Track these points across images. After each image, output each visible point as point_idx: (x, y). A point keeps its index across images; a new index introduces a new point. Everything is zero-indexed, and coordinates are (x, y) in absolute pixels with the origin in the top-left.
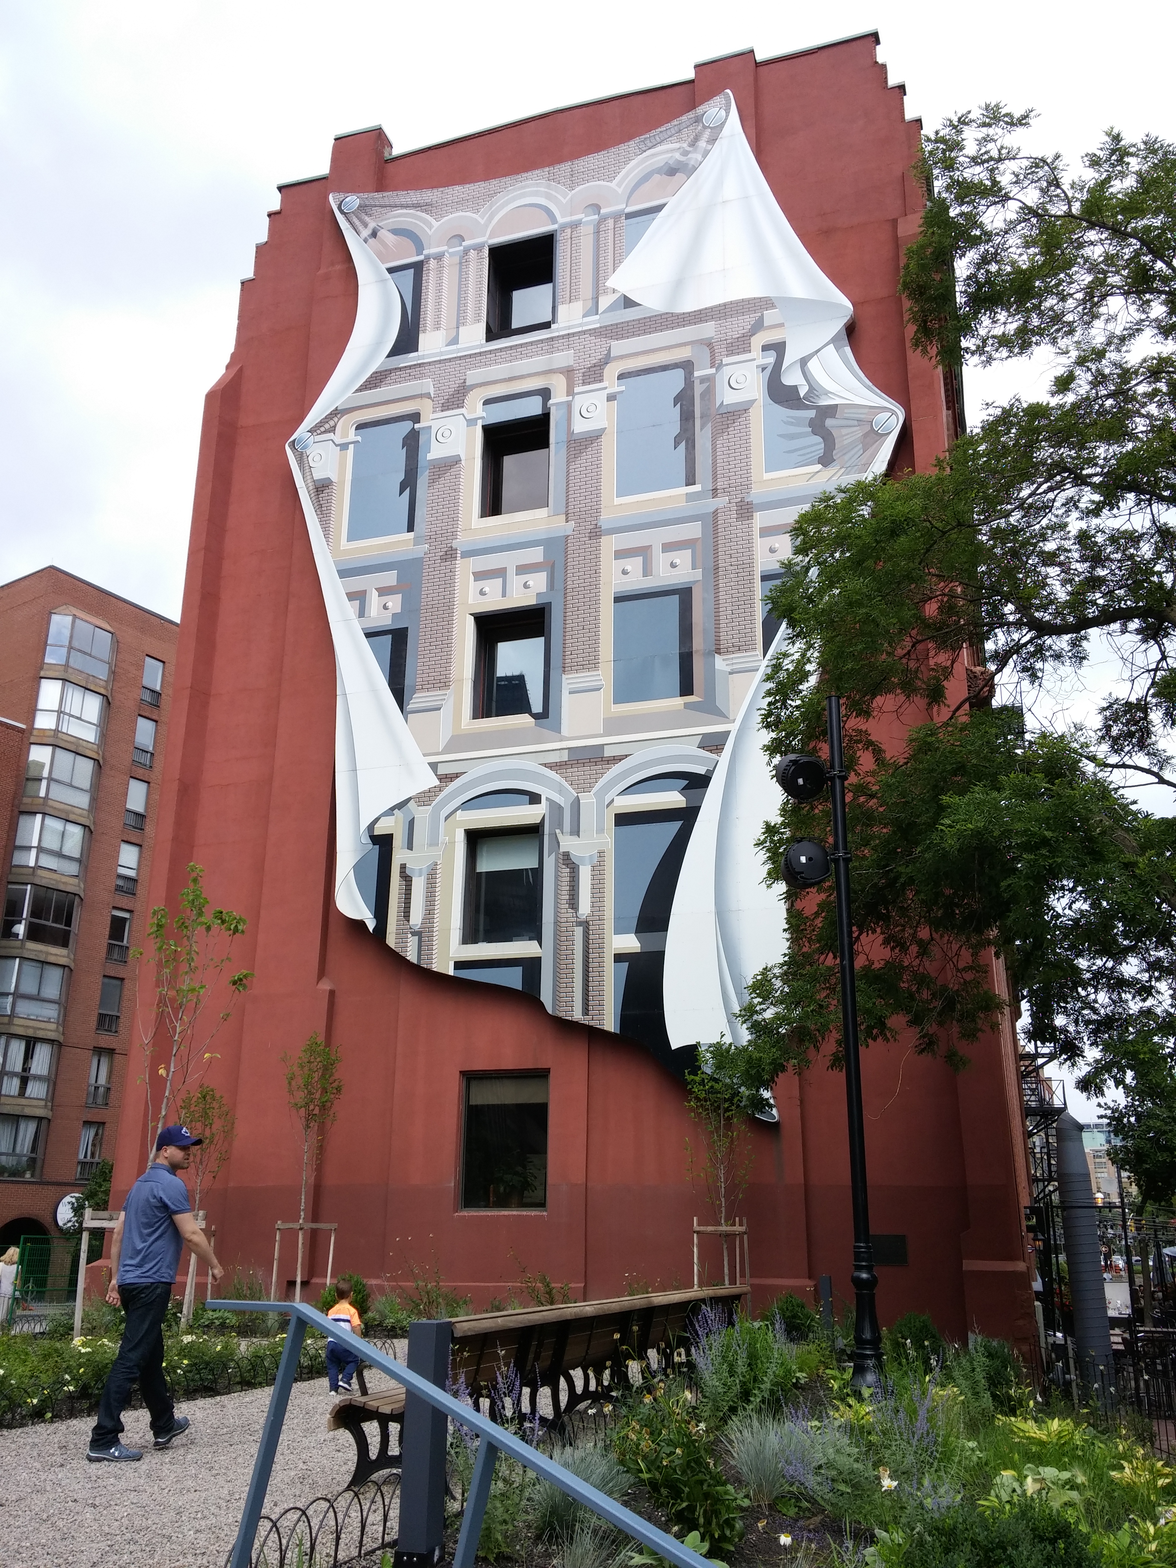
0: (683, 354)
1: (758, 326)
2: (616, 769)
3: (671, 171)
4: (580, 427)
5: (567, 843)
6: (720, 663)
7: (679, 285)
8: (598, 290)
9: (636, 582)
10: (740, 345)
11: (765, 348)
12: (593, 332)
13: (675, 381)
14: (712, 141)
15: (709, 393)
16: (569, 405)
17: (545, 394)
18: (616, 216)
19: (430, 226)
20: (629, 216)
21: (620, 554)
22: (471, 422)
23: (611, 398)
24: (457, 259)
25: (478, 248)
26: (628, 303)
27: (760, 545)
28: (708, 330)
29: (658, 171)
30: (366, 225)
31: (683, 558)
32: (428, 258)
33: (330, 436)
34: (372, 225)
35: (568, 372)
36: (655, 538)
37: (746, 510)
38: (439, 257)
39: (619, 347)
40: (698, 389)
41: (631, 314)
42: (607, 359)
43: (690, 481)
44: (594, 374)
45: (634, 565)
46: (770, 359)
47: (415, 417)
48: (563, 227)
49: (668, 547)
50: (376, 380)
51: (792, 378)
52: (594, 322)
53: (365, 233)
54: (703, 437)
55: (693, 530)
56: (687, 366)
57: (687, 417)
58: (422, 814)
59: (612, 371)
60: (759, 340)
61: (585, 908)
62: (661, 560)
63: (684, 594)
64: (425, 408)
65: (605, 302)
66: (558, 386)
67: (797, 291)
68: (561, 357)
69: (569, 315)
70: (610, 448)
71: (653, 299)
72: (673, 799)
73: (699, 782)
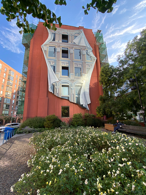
0: (80, 49)
1: (86, 49)
2: (75, 82)
4: (71, 52)
5: (71, 87)
6: (83, 74)
7: (79, 43)
10: (84, 49)
14: (81, 33)
15: (82, 52)
16: (70, 50)
17: (68, 48)
20: (75, 36)
22: (61, 49)
23: (74, 51)
25: (61, 34)
26: (75, 43)
29: (77, 33)
31: (80, 65)
33: (46, 46)
35: (70, 47)
36: (78, 63)
38: (57, 33)
43: (81, 59)
44: (72, 48)
45: (76, 65)
46: (87, 51)
47: (55, 47)
48: (69, 35)
50: (51, 42)
52: (72, 44)
54: (81, 56)
55: (81, 63)
58: (57, 83)
59: (74, 48)
61: (73, 93)
62: (78, 65)
63: (81, 68)
65: (73, 42)
66: (69, 48)
67: (88, 46)
68: (69, 46)
69: (70, 42)
70: (74, 55)
71: (77, 44)
72: (80, 85)
73: (82, 84)
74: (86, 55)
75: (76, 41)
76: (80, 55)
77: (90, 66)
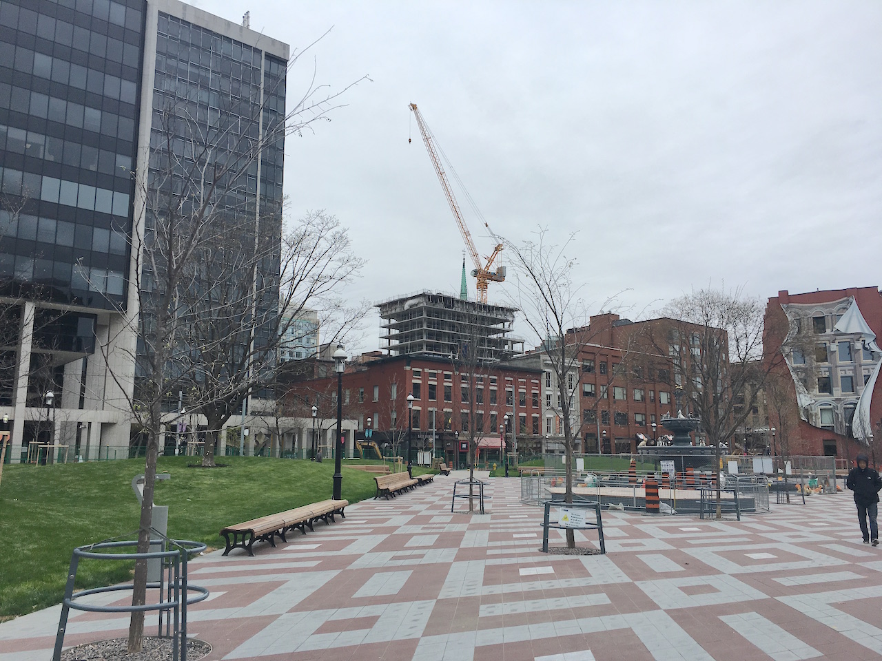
0: (849, 340)
1: (861, 337)
2: (843, 402)
3: (844, 309)
4: (832, 350)
5: (836, 411)
6: (858, 388)
7: (847, 329)
8: (833, 328)
9: (843, 374)
10: (858, 340)
12: (833, 335)
13: (847, 344)
14: (851, 304)
15: (853, 347)
16: (830, 346)
17: (825, 344)
18: (835, 315)
20: (837, 315)
21: (841, 370)
22: (813, 347)
23: (837, 346)
24: (807, 319)
25: (811, 317)
26: (838, 330)
27: (863, 371)
28: (852, 336)
29: (841, 308)
31: (851, 372)
32: (801, 318)
35: (829, 341)
36: (846, 368)
37: (861, 366)
38: (804, 318)
39: (837, 337)
40: (851, 346)
41: (839, 332)
42: (835, 339)
43: (851, 360)
44: (834, 342)
45: (843, 372)
46: (863, 342)
48: (826, 316)
49: (848, 370)
50: (794, 339)
51: (867, 346)
52: (833, 333)
53: (788, 311)
54: (853, 354)
55: (852, 368)
56: (849, 342)
57: (850, 350)
58: (813, 406)
59: (837, 341)
60: (861, 339)
61: (840, 420)
62: (848, 372)
63: (852, 377)
65: (834, 330)
66: (827, 342)
67: (867, 332)
68: (828, 338)
69: (828, 331)
70: (837, 354)
71: (842, 330)
72: (852, 406)
73: (856, 404)
74: (861, 352)
75: (841, 325)
76: (850, 353)
77: (871, 370)
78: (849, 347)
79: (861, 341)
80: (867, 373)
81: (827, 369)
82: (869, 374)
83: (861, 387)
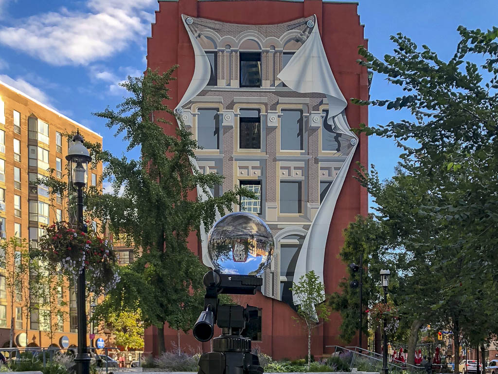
0: (300, 107)
1: (321, 103)
2: (280, 232)
3: (297, 41)
4: (270, 124)
8: (274, 79)
9: (286, 177)
10: (316, 108)
11: (323, 111)
12: (273, 92)
14: (310, 33)
16: (266, 116)
18: (280, 52)
19: (219, 39)
20: (284, 53)
21: (282, 168)
23: (279, 116)
24: (229, 54)
25: (236, 51)
27: (320, 172)
28: (307, 100)
29: (293, 39)
30: (196, 31)
31: (299, 172)
32: (219, 50)
33: (189, 110)
34: (198, 32)
35: (266, 105)
36: (292, 165)
37: (317, 161)
38: (223, 51)
39: (281, 100)
40: (304, 119)
41: (285, 89)
42: (278, 103)
43: (302, 149)
44: (274, 107)
46: (324, 114)
47: (218, 110)
48: (264, 51)
49: (295, 168)
50: (203, 93)
52: (273, 89)
53: (196, 35)
55: (302, 164)
56: (301, 111)
57: (301, 130)
60: (322, 107)
61: (273, 269)
62: (293, 172)
63: (300, 183)
64: (221, 107)
66: (263, 108)
69: (266, 85)
70: (278, 133)
72: (296, 241)
73: (302, 238)
74: (321, 131)
77: (334, 172)
78: (300, 121)
79: (321, 112)
80: (326, 178)
81: (257, 164)
82: (329, 179)
83: (314, 205)
